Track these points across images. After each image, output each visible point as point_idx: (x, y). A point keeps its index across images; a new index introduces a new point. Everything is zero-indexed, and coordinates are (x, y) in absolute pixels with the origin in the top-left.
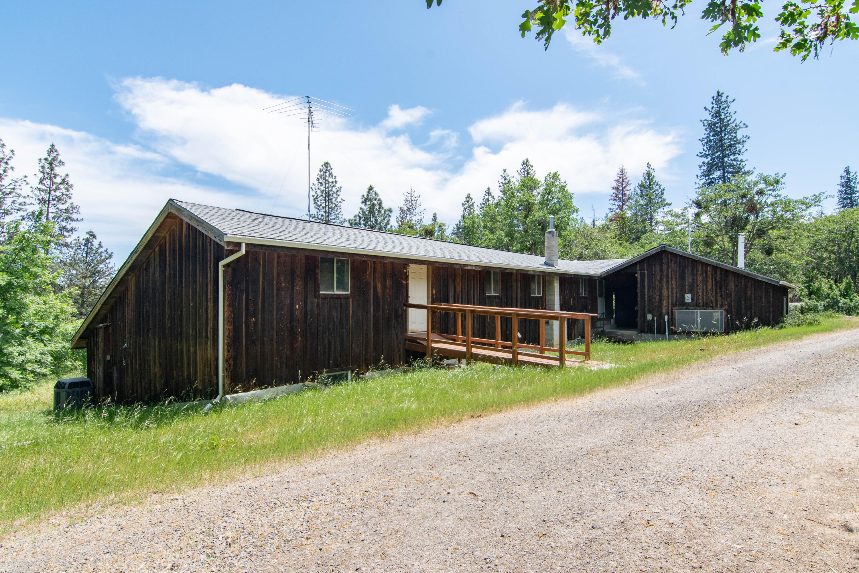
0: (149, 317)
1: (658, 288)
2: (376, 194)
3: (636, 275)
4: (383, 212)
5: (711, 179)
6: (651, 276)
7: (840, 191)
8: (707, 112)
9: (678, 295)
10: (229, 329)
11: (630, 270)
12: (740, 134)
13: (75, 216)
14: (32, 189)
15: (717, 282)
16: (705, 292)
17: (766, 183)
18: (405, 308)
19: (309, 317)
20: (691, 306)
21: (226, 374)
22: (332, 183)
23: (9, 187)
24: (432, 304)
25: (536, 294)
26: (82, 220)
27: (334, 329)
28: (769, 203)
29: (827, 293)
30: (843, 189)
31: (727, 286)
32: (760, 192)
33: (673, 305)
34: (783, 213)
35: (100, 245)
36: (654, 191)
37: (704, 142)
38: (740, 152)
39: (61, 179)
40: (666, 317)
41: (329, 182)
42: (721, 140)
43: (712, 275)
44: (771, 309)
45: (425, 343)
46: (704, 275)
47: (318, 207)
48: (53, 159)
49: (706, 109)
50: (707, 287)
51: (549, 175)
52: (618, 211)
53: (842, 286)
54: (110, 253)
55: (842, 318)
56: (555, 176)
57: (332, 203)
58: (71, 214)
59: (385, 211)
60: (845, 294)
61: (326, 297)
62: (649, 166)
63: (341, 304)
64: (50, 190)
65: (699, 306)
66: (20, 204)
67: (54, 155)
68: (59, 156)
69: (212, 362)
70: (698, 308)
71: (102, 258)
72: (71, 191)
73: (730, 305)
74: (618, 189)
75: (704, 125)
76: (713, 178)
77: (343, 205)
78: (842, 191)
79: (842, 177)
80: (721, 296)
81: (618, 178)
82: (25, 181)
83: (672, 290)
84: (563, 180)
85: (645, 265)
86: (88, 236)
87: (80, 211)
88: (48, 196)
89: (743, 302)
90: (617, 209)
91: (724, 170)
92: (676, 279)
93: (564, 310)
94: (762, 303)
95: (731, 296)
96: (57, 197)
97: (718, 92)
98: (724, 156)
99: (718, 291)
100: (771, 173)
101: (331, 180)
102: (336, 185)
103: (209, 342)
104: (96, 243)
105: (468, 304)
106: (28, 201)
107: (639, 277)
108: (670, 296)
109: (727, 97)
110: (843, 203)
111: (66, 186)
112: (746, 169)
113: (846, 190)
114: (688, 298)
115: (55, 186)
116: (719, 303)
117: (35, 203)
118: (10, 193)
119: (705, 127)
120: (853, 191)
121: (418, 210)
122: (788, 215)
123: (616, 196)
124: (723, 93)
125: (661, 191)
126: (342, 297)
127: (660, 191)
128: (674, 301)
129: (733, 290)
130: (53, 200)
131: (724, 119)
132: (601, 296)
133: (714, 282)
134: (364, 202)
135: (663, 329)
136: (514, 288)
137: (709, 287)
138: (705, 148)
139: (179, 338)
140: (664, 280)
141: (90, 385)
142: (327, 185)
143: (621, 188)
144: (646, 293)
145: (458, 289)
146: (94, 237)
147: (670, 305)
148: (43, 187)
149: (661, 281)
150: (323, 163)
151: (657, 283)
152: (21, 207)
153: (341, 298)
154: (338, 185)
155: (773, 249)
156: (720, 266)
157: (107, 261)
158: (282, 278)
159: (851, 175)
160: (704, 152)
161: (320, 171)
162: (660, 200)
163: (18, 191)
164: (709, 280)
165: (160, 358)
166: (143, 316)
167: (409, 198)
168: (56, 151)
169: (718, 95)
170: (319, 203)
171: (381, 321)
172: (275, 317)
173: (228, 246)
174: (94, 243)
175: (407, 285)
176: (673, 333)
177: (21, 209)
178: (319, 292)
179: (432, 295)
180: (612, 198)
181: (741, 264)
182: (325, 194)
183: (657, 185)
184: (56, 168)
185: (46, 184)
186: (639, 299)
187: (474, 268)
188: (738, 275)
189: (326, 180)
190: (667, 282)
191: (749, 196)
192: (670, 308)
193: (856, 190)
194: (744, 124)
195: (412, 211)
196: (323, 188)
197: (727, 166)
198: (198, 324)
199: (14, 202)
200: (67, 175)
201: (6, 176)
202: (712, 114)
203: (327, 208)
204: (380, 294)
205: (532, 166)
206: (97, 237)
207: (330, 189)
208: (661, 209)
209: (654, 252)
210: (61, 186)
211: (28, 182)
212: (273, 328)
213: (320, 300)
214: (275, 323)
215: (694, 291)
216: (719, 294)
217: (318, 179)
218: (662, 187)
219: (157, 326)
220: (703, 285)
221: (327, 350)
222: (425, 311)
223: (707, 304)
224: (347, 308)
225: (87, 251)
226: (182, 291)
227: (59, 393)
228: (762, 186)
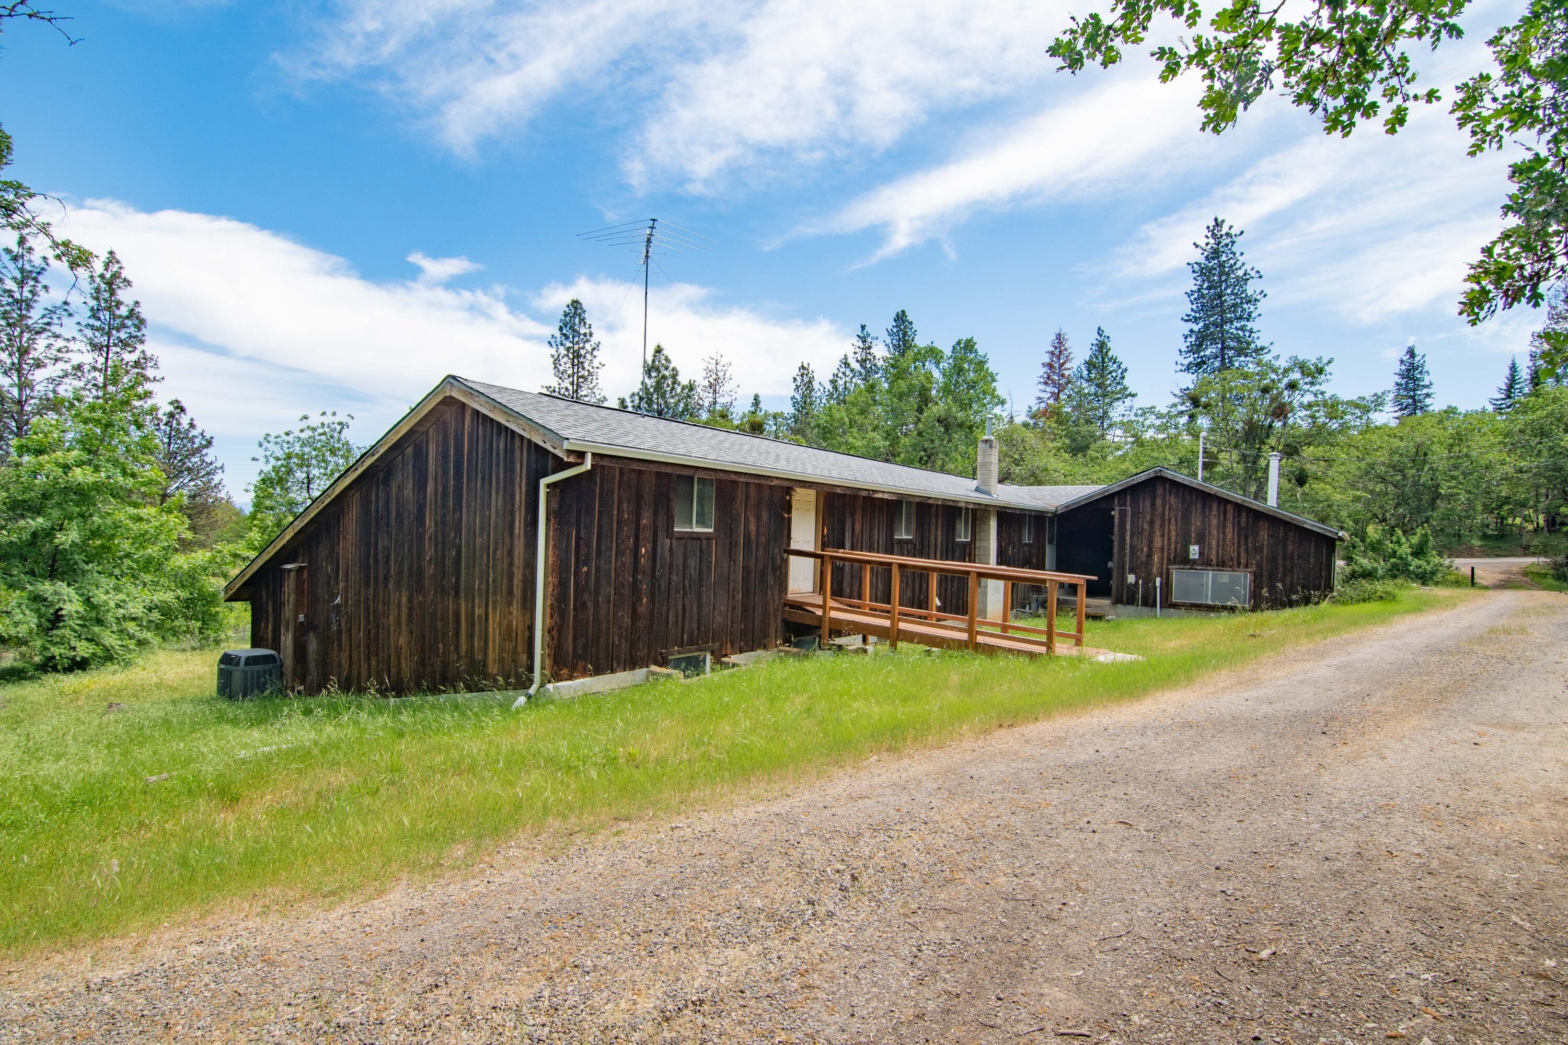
0: (388, 558)
1: (1146, 534)
2: (667, 359)
3: (1113, 513)
4: (679, 390)
5: (1202, 357)
6: (1136, 515)
7: (1397, 384)
8: (1199, 251)
9: (1179, 546)
10: (554, 583)
11: (1103, 505)
12: (1251, 288)
13: (150, 373)
14: (79, 327)
15: (1240, 528)
16: (1221, 543)
17: (1303, 373)
18: (785, 555)
19: (658, 567)
20: (1199, 565)
21: (547, 652)
22: (585, 335)
23: (41, 321)
24: (822, 550)
25: (963, 537)
26: (163, 379)
27: (690, 586)
28: (1306, 403)
29: (1393, 550)
30: (1403, 382)
31: (1257, 536)
32: (1292, 386)
33: (1170, 562)
34: (1327, 420)
35: (192, 425)
36: (1110, 373)
37: (1192, 298)
38: (1250, 316)
39: (126, 309)
40: (1158, 580)
41: (580, 334)
42: (1220, 296)
43: (1234, 517)
44: (1323, 574)
45: (819, 612)
46: (1222, 518)
47: (560, 375)
48: (116, 275)
49: (1197, 246)
50: (1225, 536)
51: (959, 343)
52: (1051, 401)
53: (1415, 540)
54: (208, 438)
55: (1416, 589)
56: (969, 346)
57: (583, 369)
58: (143, 369)
59: (683, 388)
60: (1419, 552)
61: (682, 537)
62: (1100, 331)
63: (701, 547)
64: (110, 329)
65: (1211, 565)
66: (59, 350)
67: (115, 268)
68: (122, 271)
69: (519, 632)
70: (1209, 568)
71: (195, 446)
72: (144, 331)
73: (1259, 565)
74: (1050, 366)
75: (1194, 272)
76: (1205, 356)
77: (601, 372)
78: (1401, 385)
79: (1402, 362)
80: (1247, 550)
81: (1053, 349)
82: (65, 310)
83: (1169, 539)
84: (981, 352)
85: (1129, 498)
86: (171, 408)
87: (159, 364)
88: (106, 338)
89: (1280, 562)
90: (1049, 398)
91: (1223, 343)
92: (1176, 521)
93: (1004, 565)
94: (1309, 563)
95: (1262, 551)
96: (121, 341)
97: (1216, 220)
98: (1224, 322)
99: (1242, 543)
100: (1310, 356)
101: (583, 331)
102: (592, 339)
103: (515, 601)
104: (185, 421)
105: (870, 552)
106: (72, 345)
107: (1117, 516)
108: (1166, 548)
109: (1231, 227)
110: (1401, 404)
111: (136, 322)
112: (1259, 344)
113: (1407, 383)
114: (1194, 551)
115: (118, 321)
116: (1243, 561)
117: (84, 350)
118: (44, 330)
119: (1195, 275)
120: (1418, 385)
121: (726, 388)
122: (1333, 425)
123: (1048, 378)
124: (1223, 221)
125: (1122, 373)
126: (703, 537)
127: (1120, 371)
128: (1172, 555)
129: (1266, 543)
130: (115, 345)
131: (1224, 262)
132: (1051, 542)
133: (1236, 529)
134: (648, 370)
135: (1151, 599)
136: (933, 528)
137: (1229, 537)
138: (1194, 307)
139: (452, 593)
140: (1158, 522)
141: (276, 662)
142: (576, 339)
143: (1057, 365)
144: (1128, 542)
145: (858, 527)
146: (183, 410)
147: (1165, 561)
148: (98, 324)
149: (1152, 523)
150: (569, 302)
151: (1146, 526)
152: (60, 355)
153: (701, 539)
154: (594, 340)
155: (1307, 476)
156: (1247, 505)
157: (204, 452)
158: (625, 506)
159: (1417, 359)
160: (1193, 314)
161: (566, 315)
162: (1119, 387)
163: (55, 329)
164: (1229, 525)
165: (410, 621)
166: (376, 555)
167: (713, 367)
168: (118, 262)
169: (1217, 225)
170: (561, 368)
171: (753, 575)
172: (613, 566)
173: (568, 457)
174: (182, 421)
175: (790, 520)
176: (1168, 604)
177: (61, 359)
178: (673, 527)
179: (823, 537)
180: (1042, 380)
181: (1272, 501)
182: (573, 354)
183: (1115, 362)
184: (119, 292)
185: (102, 318)
186: (1115, 551)
187: (886, 496)
188: (1273, 520)
189: (574, 331)
190: (1162, 525)
191: (1275, 392)
192: (1165, 567)
193: (1422, 383)
194: (1258, 272)
195: (718, 388)
196: (568, 344)
197: (1229, 338)
198: (491, 574)
199: (49, 346)
200: (137, 303)
201: (35, 301)
202: (1206, 254)
203: (575, 377)
204: (753, 534)
205: (911, 323)
206: (188, 411)
207: (581, 345)
208: (1120, 402)
209: (1143, 479)
210: (128, 322)
211: (71, 312)
212: (610, 583)
213: (674, 541)
214: (613, 575)
215: (1204, 542)
216: (1243, 548)
217: (561, 329)
218: (1123, 367)
219: (406, 573)
220: (1218, 533)
221: (680, 618)
222: (811, 560)
223: (1224, 562)
224: (709, 554)
225: (170, 434)
226: (461, 521)
227: (231, 673)
228: (1296, 376)
